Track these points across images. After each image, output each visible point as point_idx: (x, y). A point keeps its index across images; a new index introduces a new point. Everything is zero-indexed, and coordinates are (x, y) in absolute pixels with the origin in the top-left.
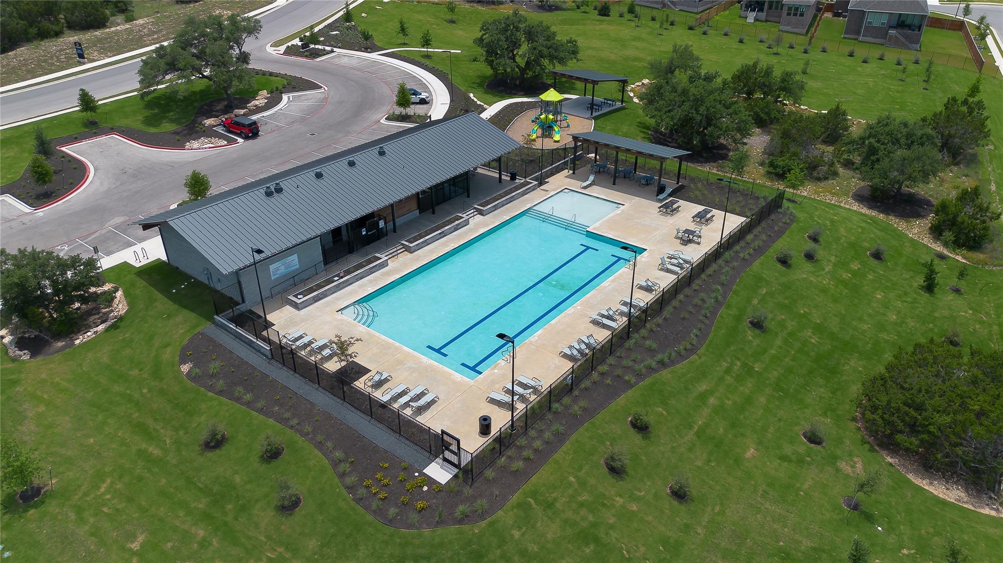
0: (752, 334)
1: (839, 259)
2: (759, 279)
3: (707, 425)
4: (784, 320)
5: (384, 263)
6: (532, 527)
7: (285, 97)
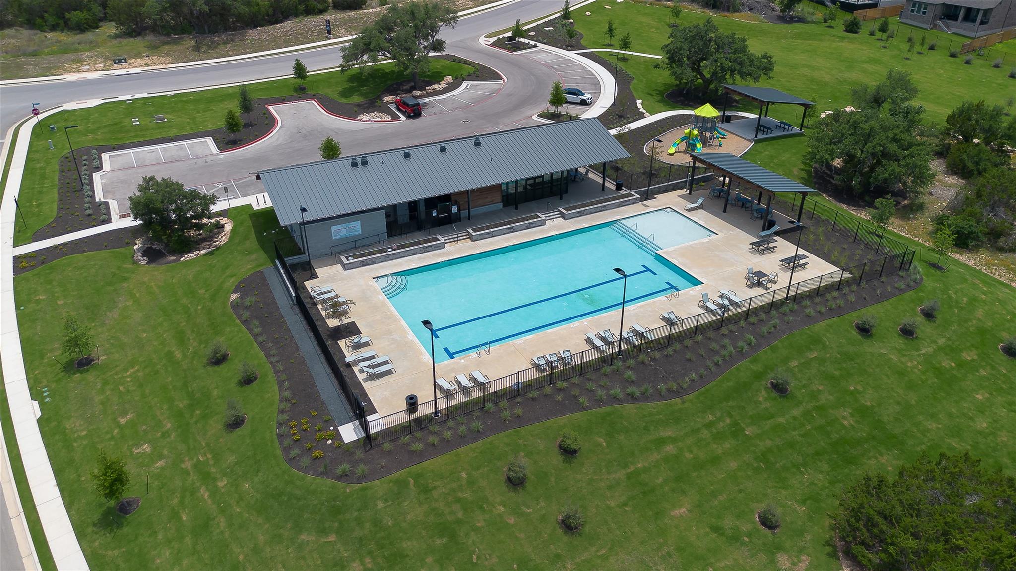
0: (766, 396)
1: (950, 343)
2: (816, 341)
3: (646, 470)
4: (819, 391)
5: (440, 245)
6: (398, 504)
7: (464, 84)
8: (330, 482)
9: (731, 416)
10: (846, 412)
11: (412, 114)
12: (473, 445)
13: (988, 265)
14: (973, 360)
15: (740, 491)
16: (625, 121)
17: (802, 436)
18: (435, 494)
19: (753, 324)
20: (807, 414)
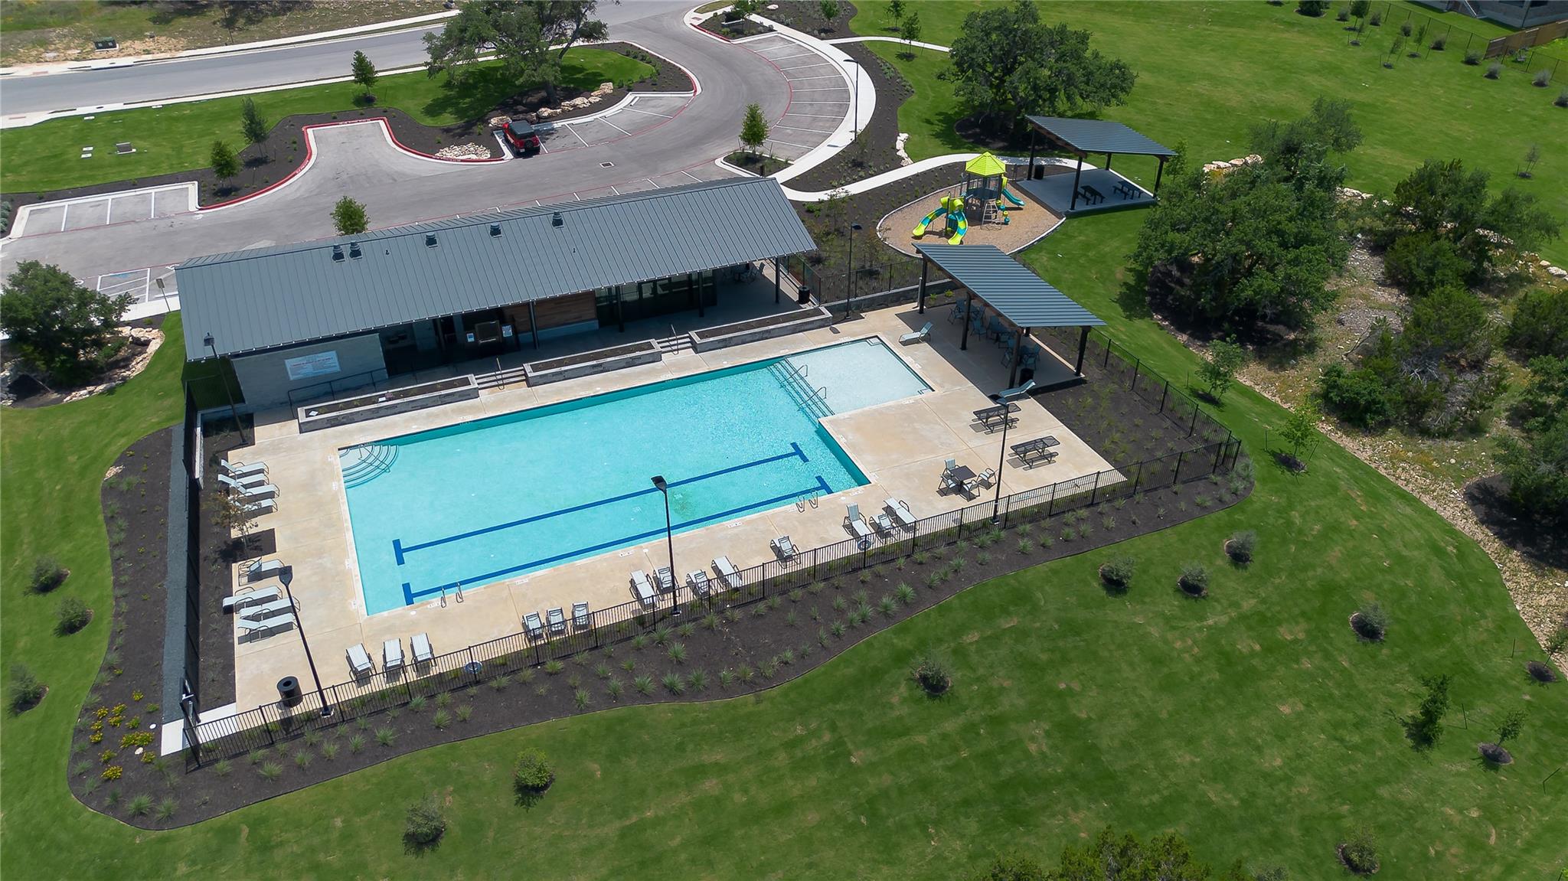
0: (906, 695)
1: (1263, 607)
2: (1022, 597)
3: (658, 822)
4: (1002, 690)
5: (470, 392)
6: (212, 870)
7: (629, 97)
8: (115, 823)
9: (833, 728)
10: (1038, 729)
11: (522, 150)
12: (368, 771)
13: (1394, 459)
14: (1295, 641)
15: (810, 866)
16: (862, 173)
17: (949, 769)
18: (278, 855)
19: (921, 563)
20: (971, 728)
